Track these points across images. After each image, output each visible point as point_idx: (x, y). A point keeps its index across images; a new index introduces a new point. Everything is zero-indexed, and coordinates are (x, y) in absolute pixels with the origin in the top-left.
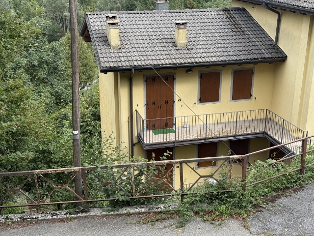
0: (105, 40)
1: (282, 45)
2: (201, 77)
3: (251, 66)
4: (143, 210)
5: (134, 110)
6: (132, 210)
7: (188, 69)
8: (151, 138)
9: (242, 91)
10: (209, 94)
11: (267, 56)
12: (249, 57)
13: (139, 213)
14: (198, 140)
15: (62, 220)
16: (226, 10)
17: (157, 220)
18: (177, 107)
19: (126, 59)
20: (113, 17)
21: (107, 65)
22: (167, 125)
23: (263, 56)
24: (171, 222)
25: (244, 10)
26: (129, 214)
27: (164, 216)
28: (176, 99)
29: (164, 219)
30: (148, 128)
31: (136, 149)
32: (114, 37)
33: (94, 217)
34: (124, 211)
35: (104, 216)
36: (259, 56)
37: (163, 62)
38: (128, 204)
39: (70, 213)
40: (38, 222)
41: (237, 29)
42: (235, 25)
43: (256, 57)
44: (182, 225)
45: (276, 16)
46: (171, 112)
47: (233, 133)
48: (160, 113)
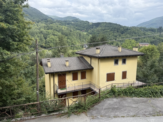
0: (47, 65)
1: (92, 65)
2: (73, 74)
4: (57, 113)
5: (55, 84)
7: (69, 72)
8: (60, 91)
9: (83, 77)
10: (75, 78)
11: (89, 68)
12: (84, 68)
13: (56, 114)
14: (73, 91)
15: (33, 119)
16: (78, 57)
17: (62, 116)
18: (67, 82)
19: (52, 70)
20: (49, 59)
21: (47, 72)
22: (64, 87)
23: (88, 68)
24: (66, 116)
25: (82, 57)
26: (53, 115)
27: (63, 114)
28: (66, 80)
29: (63, 115)
30: (59, 89)
31: (55, 95)
32: (49, 65)
33: (43, 117)
34: (52, 114)
35: (46, 116)
36: (87, 68)
38: (53, 112)
39: (36, 116)
40: (26, 120)
41: (81, 62)
42: (81, 60)
43: (86, 68)
44: (69, 116)
45: (90, 58)
46: (65, 84)
47: (82, 88)
48: (62, 84)
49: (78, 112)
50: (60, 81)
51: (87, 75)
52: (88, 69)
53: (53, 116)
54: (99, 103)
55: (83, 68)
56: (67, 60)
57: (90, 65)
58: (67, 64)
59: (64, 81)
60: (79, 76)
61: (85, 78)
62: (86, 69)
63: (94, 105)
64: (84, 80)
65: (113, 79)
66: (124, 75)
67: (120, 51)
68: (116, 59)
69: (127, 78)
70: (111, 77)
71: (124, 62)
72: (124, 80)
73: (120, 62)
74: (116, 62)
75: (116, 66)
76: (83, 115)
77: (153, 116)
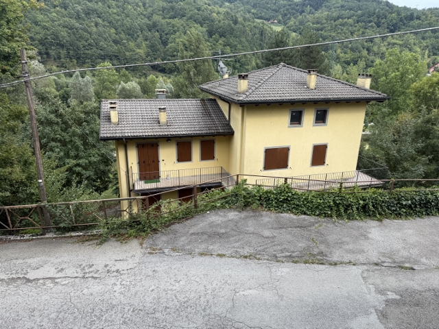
0: (109, 119)
1: (232, 124)
2: (178, 145)
3: (212, 138)
4: (81, 234)
5: (129, 167)
6: (73, 234)
7: (168, 139)
9: (207, 154)
10: (184, 156)
11: (221, 131)
12: (208, 132)
13: (78, 236)
15: (26, 241)
16: (202, 100)
17: (87, 241)
18: (161, 164)
19: (120, 131)
21: (105, 135)
22: (155, 177)
23: (218, 131)
24: (96, 241)
25: (215, 100)
26: (71, 237)
27: (91, 238)
28: (161, 159)
29: (91, 240)
30: (141, 180)
31: (132, 193)
32: (114, 116)
33: (47, 238)
34: (68, 235)
35: (55, 238)
36: (216, 131)
37: (147, 134)
38: (74, 229)
39: (33, 236)
40: (10, 241)
41: (206, 113)
42: (206, 110)
43: (213, 131)
44: (101, 243)
45: (228, 105)
46: (157, 168)
47: (198, 183)
48: (149, 168)
49: (126, 236)
50: (144, 162)
51: (218, 150)
52: (219, 134)
53: (70, 240)
54: (187, 220)
55: (204, 132)
56: (163, 107)
57: (228, 125)
58: (163, 117)
59: (153, 162)
60: (196, 151)
61: (213, 158)
62: (213, 135)
63: (173, 224)
64: (208, 164)
65: (284, 164)
66: (319, 155)
67: (312, 85)
68: (295, 110)
69: (327, 162)
70: (276, 158)
71: (321, 118)
72: (319, 169)
73: (309, 118)
74: (296, 119)
75: (296, 129)
76: (134, 243)
77: (293, 262)
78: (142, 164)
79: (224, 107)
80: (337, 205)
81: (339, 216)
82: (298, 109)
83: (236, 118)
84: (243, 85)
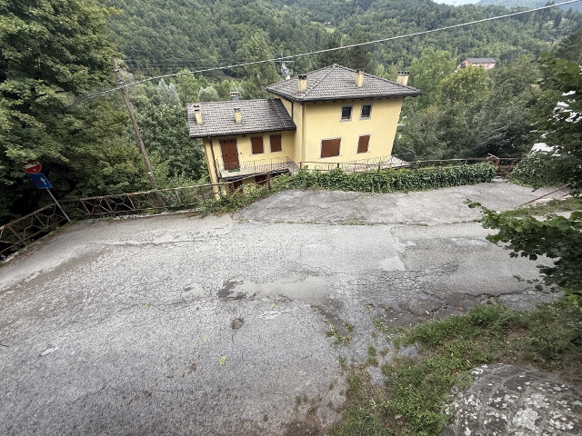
0: (194, 120)
2: (252, 140)
3: (278, 133)
4: (187, 211)
5: (216, 159)
7: (244, 135)
9: (276, 147)
10: (257, 149)
11: (286, 127)
12: (276, 128)
13: (185, 213)
14: (252, 174)
16: (270, 100)
17: (192, 216)
18: (240, 157)
19: (205, 131)
20: (197, 106)
21: (194, 134)
22: (235, 167)
23: (284, 127)
24: (199, 216)
25: (280, 99)
26: (180, 214)
28: (239, 152)
29: (195, 215)
30: (225, 169)
32: (198, 116)
33: (163, 215)
34: (177, 212)
35: (168, 215)
37: (226, 132)
41: (273, 111)
43: (280, 127)
45: (291, 105)
46: (237, 160)
50: (227, 155)
51: (284, 143)
53: (180, 216)
55: (272, 128)
56: (237, 108)
57: (291, 121)
58: (238, 117)
59: (234, 155)
60: (267, 144)
61: (280, 149)
63: (254, 202)
64: (276, 154)
65: (337, 154)
66: (363, 144)
67: (360, 83)
68: (345, 106)
69: (369, 149)
70: (331, 148)
71: (366, 113)
72: (363, 155)
73: (356, 112)
74: (347, 114)
75: (346, 123)
78: (225, 157)
79: (287, 105)
80: (375, 182)
81: (377, 190)
82: (347, 105)
83: (298, 115)
84: (303, 84)
